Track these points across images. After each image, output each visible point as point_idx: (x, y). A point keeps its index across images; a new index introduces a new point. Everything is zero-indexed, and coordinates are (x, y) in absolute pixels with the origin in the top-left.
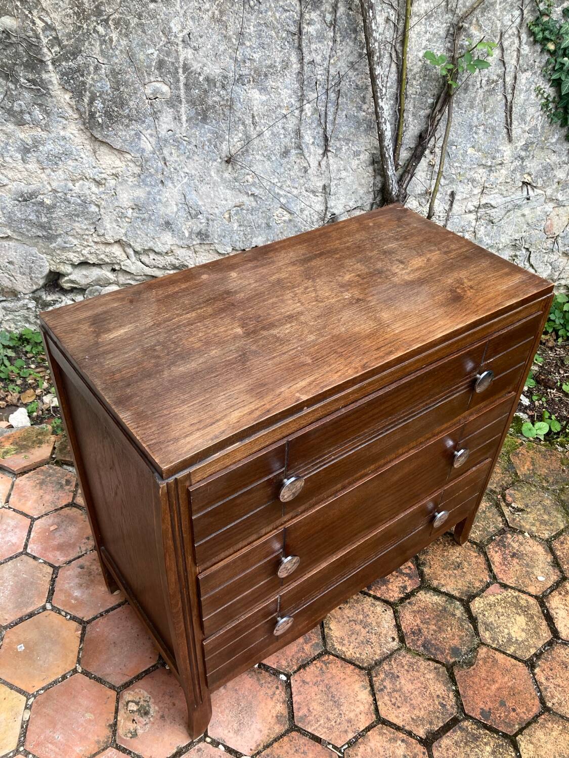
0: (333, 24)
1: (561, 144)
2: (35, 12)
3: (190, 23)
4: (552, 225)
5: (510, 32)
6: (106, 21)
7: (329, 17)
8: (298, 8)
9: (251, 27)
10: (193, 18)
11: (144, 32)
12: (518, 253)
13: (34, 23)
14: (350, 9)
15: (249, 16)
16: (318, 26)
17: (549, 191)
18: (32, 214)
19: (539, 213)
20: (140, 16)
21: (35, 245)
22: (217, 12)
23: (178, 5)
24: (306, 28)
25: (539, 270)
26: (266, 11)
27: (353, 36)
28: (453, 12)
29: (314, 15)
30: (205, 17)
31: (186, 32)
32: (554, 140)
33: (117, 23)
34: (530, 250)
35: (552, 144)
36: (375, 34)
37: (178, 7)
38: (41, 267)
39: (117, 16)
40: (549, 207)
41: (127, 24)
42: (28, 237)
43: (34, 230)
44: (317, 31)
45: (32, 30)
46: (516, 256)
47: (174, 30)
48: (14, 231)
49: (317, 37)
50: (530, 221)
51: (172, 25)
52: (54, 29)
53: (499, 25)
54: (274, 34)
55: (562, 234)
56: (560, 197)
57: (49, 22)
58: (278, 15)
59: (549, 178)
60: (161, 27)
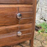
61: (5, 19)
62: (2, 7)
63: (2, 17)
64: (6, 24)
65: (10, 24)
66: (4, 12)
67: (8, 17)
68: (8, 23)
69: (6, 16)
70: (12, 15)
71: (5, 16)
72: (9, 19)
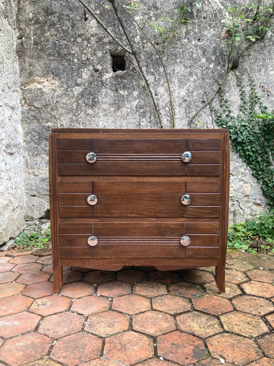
0: (150, 122)
1: (239, 159)
2: (58, 121)
3: (105, 123)
4: (245, 190)
5: (210, 123)
6: (79, 123)
7: (149, 120)
8: (139, 118)
9: (124, 124)
10: (106, 122)
11: (91, 126)
12: (234, 203)
13: (57, 124)
14: (155, 117)
15: (123, 121)
16: (146, 123)
17: (240, 177)
18: (45, 186)
19: (238, 186)
20: (90, 121)
21: (44, 198)
22: (113, 120)
23: (102, 118)
24: (142, 123)
25: (245, 211)
26: (129, 119)
27: (157, 125)
28: (189, 118)
29: (144, 120)
30: (110, 121)
31: (104, 126)
32: (235, 157)
33: (83, 123)
34: (239, 201)
35: (235, 159)
36: (162, 121)
37: (102, 119)
38: (44, 207)
39: (83, 121)
40: (242, 183)
41: (86, 123)
42: (42, 195)
43: (45, 192)
44: (145, 124)
45: (57, 126)
46: (233, 204)
47: (100, 125)
48: (37, 193)
49: (145, 126)
50: (235, 189)
51: (99, 124)
52: (63, 126)
53: (205, 121)
54: (131, 125)
55: (250, 195)
56: (244, 179)
57: (62, 124)
58: (132, 120)
59: (238, 172)
60: (96, 124)
61: (157, 203)
62: (156, 182)
63: (152, 199)
64: (158, 215)
65: (166, 215)
66: (157, 190)
67: (163, 201)
68: (162, 213)
69: (160, 198)
70: (171, 197)
71: (157, 198)
72: (165, 204)
